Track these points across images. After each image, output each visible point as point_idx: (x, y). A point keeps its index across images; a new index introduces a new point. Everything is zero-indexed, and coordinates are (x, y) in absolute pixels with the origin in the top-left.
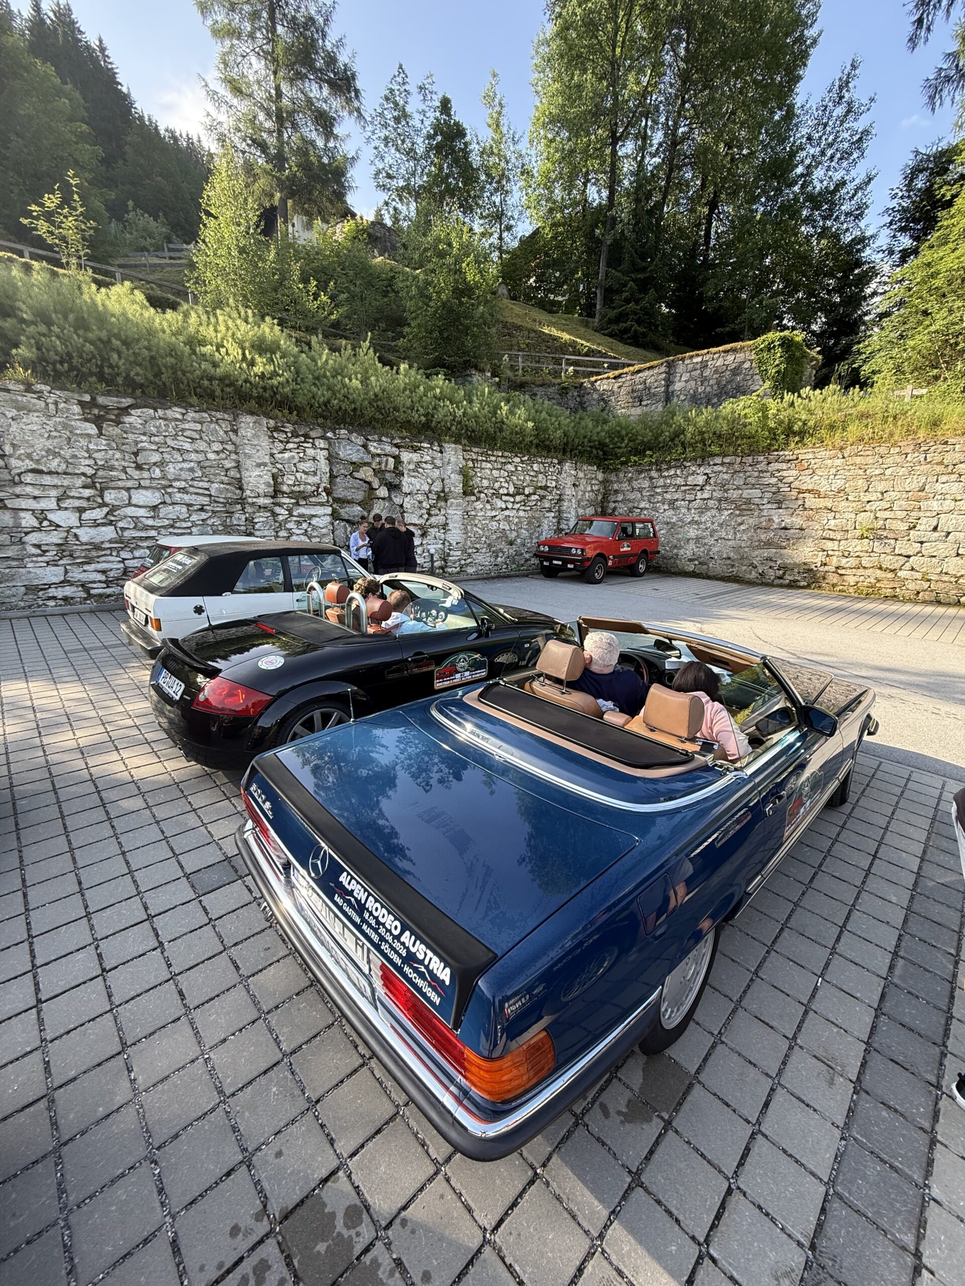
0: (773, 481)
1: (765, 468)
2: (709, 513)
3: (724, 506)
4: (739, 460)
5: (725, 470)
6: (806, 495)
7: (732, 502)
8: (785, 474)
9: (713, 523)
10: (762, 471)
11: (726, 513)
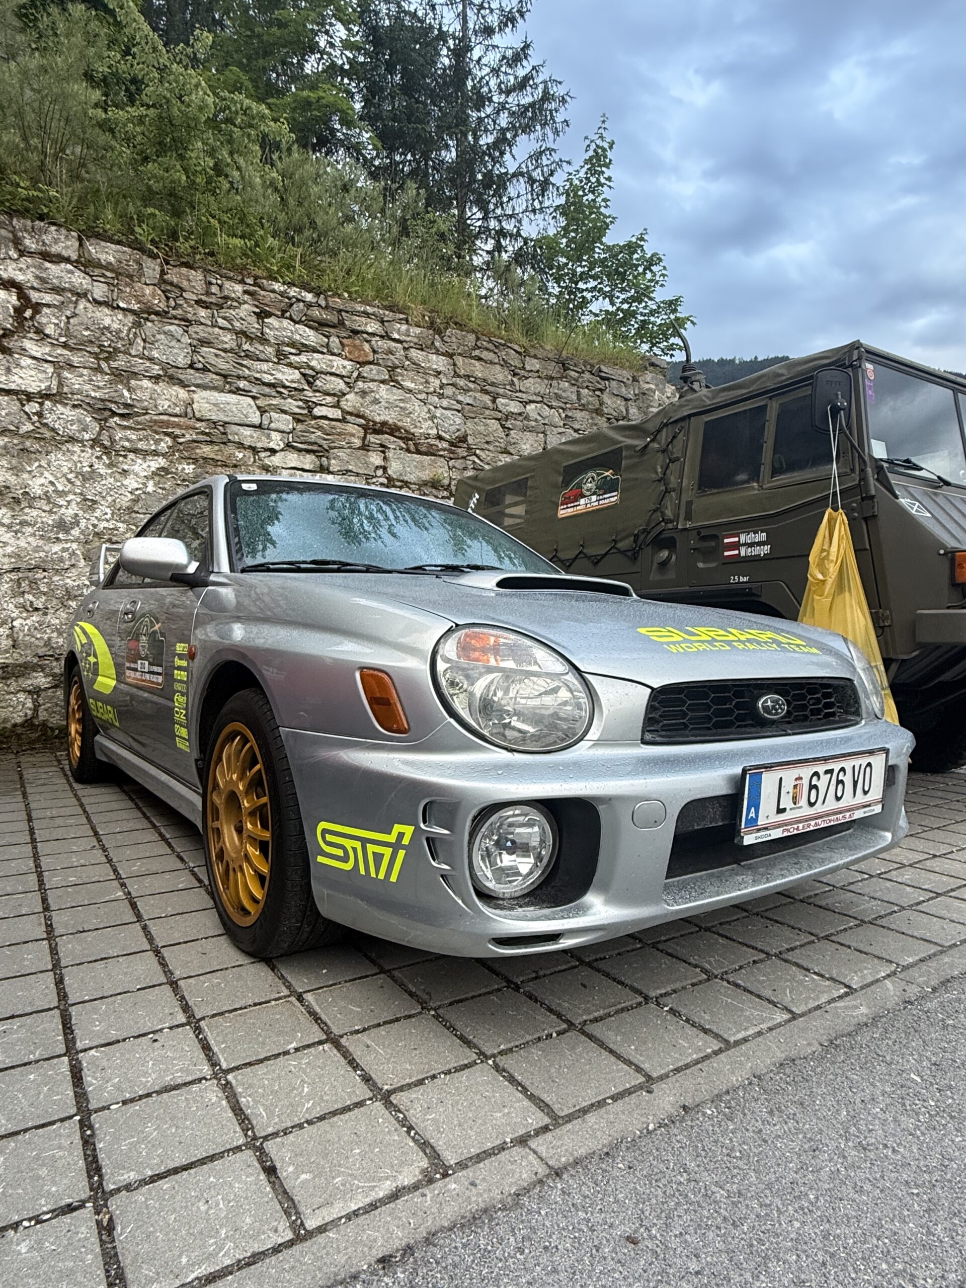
0: (289, 376)
1: (254, 325)
2: (61, 461)
3: (124, 436)
4: (152, 269)
5: (100, 291)
6: (385, 438)
7: (159, 427)
8: (317, 361)
9: (90, 505)
10: (243, 333)
11: (142, 467)
